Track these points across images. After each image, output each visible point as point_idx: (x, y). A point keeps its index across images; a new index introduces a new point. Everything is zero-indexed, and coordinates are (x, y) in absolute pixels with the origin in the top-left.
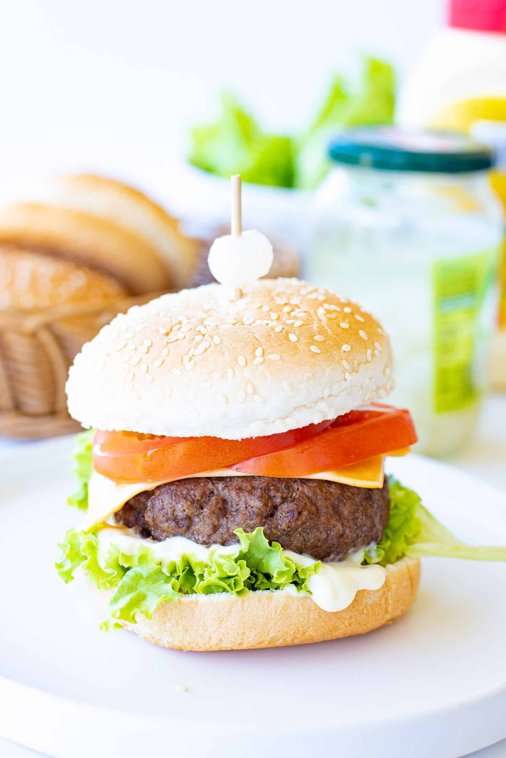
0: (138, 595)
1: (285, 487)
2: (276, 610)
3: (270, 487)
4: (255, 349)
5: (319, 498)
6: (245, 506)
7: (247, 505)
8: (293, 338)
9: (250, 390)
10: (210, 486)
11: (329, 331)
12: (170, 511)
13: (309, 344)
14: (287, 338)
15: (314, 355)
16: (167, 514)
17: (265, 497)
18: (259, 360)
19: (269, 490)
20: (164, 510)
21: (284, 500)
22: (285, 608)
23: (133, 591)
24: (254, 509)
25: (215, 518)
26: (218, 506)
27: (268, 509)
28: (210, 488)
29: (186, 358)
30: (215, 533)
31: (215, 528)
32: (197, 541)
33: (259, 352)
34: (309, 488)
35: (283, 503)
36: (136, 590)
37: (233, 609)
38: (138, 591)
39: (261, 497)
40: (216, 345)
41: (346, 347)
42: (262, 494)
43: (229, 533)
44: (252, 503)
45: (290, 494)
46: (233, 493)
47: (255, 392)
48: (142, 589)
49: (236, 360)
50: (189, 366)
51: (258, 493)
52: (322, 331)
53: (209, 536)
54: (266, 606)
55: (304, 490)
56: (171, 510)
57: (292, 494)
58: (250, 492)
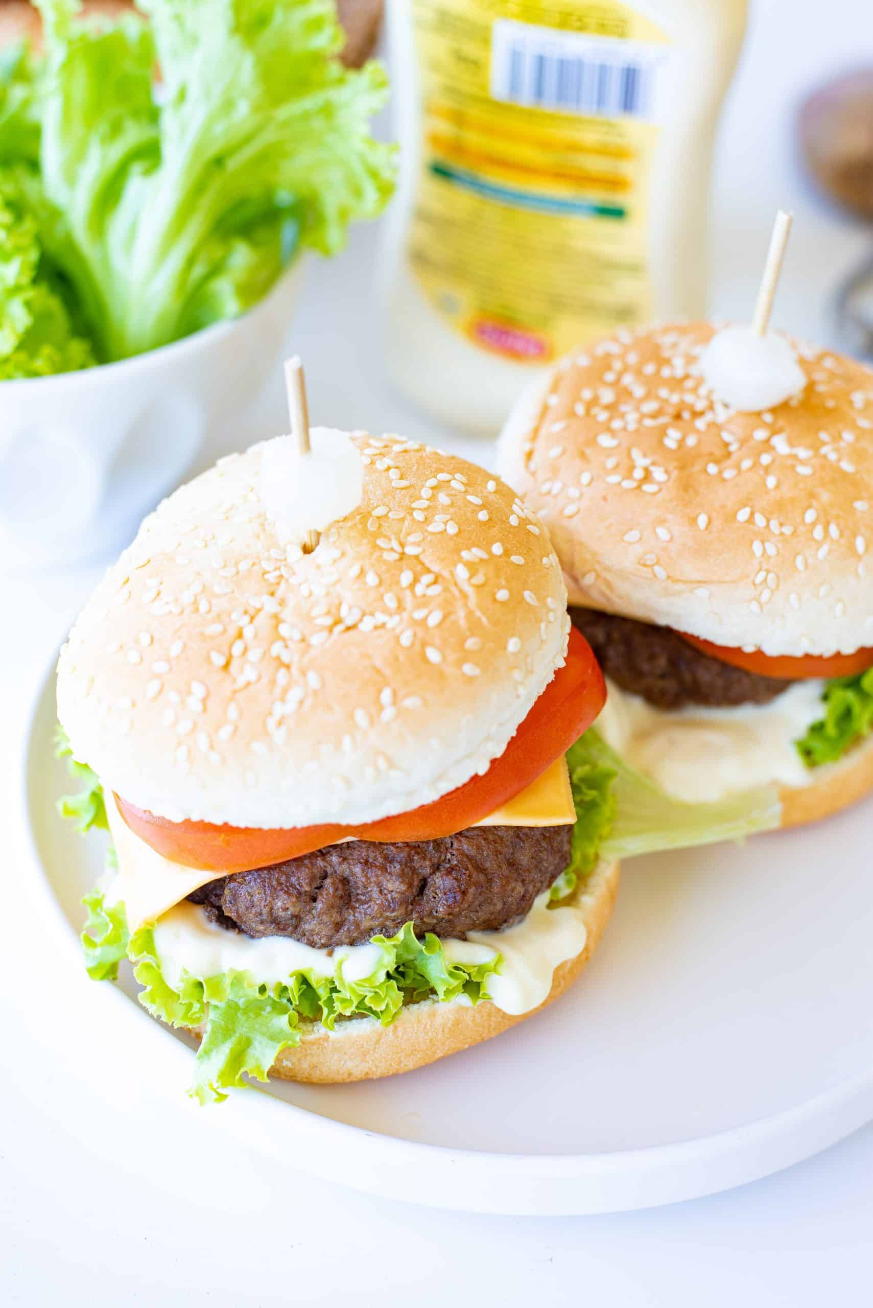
0: (239, 1043)
1: (434, 848)
2: (443, 1029)
3: (413, 856)
4: (380, 692)
5: (485, 853)
6: (378, 889)
7: (382, 888)
8: (433, 655)
9: (382, 763)
10: (320, 863)
11: (484, 620)
12: (265, 911)
13: (459, 663)
14: (425, 659)
15: (470, 680)
16: (261, 914)
17: (408, 871)
18: (389, 713)
19: (412, 860)
20: (256, 909)
21: (436, 868)
22: (457, 1023)
23: (231, 1036)
24: (395, 895)
25: (336, 914)
26: (336, 894)
27: (414, 890)
28: (320, 866)
29: (271, 723)
30: (338, 932)
31: (338, 926)
32: (312, 944)
33: (386, 696)
34: (469, 842)
35: (434, 873)
36: (235, 1032)
37: (382, 1041)
38: (237, 1035)
39: (402, 875)
40: (315, 692)
41: (513, 645)
42: (403, 870)
43: (360, 930)
44: (390, 886)
45: (443, 858)
46: (357, 869)
47: (391, 764)
48: (242, 1029)
49: (351, 717)
50: (279, 736)
51: (396, 868)
52: (475, 627)
53: (330, 938)
54: (428, 1027)
55: (462, 846)
56: (267, 909)
57: (446, 856)
58: (384, 869)
